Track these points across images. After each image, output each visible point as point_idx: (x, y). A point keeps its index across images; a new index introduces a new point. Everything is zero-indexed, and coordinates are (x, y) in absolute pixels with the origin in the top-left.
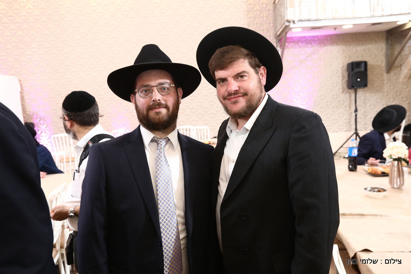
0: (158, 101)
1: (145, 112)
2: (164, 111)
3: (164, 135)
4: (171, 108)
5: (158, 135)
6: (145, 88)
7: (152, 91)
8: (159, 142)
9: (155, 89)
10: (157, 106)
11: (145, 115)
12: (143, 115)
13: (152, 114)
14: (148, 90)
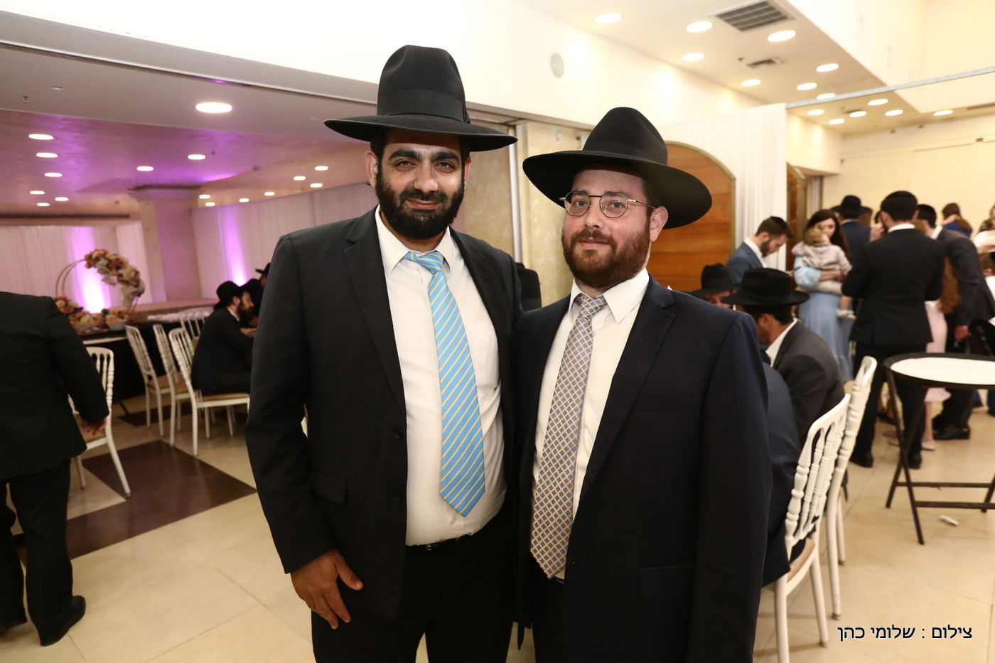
3: (599, 293)
13: (579, 250)
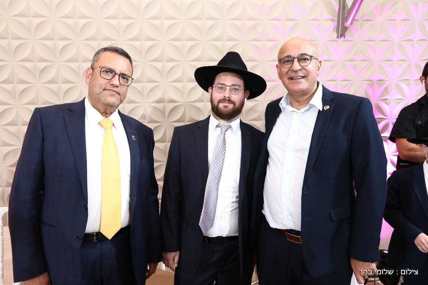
0: (228, 98)
1: (216, 103)
2: (231, 106)
4: (237, 105)
5: (223, 122)
6: (221, 86)
7: (226, 89)
8: (222, 128)
9: (228, 88)
10: (227, 102)
11: (216, 105)
12: (215, 105)
14: (223, 87)
